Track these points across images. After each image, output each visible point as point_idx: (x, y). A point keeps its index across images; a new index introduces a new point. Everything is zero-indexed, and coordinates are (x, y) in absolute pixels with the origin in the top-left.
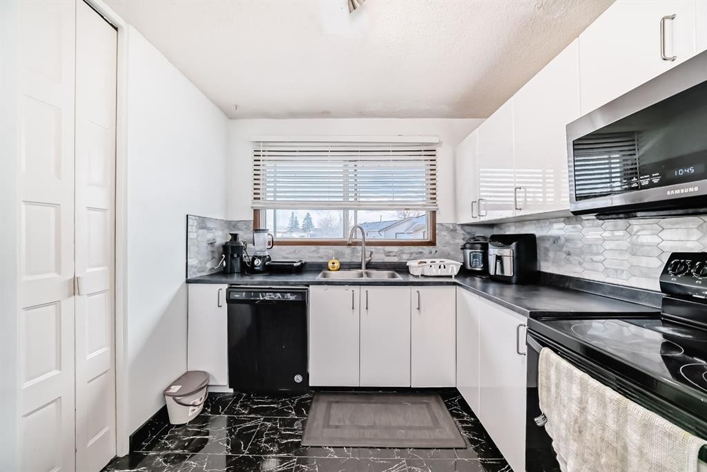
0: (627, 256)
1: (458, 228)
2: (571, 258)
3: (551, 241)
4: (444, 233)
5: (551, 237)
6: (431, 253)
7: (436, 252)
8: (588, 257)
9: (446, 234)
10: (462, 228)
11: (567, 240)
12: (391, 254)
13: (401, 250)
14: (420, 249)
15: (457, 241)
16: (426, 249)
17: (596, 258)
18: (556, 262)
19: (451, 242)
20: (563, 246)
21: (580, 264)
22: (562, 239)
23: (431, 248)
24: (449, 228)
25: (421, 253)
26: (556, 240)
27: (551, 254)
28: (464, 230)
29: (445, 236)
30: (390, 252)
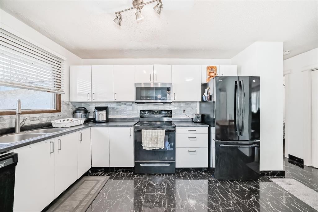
0: (131, 112)
1: (70, 103)
2: (118, 113)
3: (111, 109)
4: (64, 106)
5: (111, 107)
6: (58, 116)
7: (61, 115)
8: (123, 113)
9: (65, 106)
10: (71, 103)
11: (117, 108)
12: (35, 119)
13: (42, 116)
14: (53, 114)
15: (70, 109)
16: (56, 114)
17: (125, 112)
18: (113, 114)
19: (67, 110)
20: (115, 110)
21: (121, 114)
22: (115, 108)
23: (58, 113)
24: (66, 103)
25: (53, 116)
26: (113, 108)
27: (111, 112)
28: (72, 105)
29: (65, 107)
30: (34, 118)
